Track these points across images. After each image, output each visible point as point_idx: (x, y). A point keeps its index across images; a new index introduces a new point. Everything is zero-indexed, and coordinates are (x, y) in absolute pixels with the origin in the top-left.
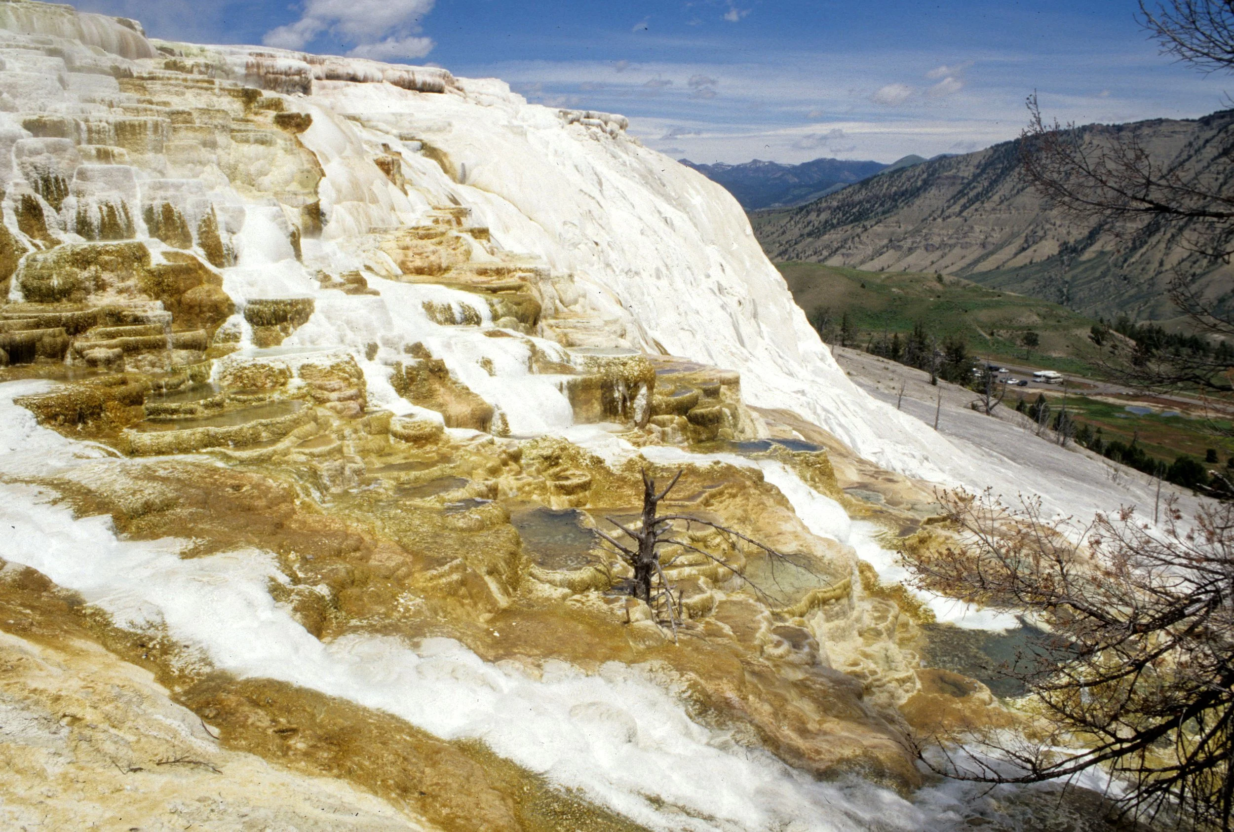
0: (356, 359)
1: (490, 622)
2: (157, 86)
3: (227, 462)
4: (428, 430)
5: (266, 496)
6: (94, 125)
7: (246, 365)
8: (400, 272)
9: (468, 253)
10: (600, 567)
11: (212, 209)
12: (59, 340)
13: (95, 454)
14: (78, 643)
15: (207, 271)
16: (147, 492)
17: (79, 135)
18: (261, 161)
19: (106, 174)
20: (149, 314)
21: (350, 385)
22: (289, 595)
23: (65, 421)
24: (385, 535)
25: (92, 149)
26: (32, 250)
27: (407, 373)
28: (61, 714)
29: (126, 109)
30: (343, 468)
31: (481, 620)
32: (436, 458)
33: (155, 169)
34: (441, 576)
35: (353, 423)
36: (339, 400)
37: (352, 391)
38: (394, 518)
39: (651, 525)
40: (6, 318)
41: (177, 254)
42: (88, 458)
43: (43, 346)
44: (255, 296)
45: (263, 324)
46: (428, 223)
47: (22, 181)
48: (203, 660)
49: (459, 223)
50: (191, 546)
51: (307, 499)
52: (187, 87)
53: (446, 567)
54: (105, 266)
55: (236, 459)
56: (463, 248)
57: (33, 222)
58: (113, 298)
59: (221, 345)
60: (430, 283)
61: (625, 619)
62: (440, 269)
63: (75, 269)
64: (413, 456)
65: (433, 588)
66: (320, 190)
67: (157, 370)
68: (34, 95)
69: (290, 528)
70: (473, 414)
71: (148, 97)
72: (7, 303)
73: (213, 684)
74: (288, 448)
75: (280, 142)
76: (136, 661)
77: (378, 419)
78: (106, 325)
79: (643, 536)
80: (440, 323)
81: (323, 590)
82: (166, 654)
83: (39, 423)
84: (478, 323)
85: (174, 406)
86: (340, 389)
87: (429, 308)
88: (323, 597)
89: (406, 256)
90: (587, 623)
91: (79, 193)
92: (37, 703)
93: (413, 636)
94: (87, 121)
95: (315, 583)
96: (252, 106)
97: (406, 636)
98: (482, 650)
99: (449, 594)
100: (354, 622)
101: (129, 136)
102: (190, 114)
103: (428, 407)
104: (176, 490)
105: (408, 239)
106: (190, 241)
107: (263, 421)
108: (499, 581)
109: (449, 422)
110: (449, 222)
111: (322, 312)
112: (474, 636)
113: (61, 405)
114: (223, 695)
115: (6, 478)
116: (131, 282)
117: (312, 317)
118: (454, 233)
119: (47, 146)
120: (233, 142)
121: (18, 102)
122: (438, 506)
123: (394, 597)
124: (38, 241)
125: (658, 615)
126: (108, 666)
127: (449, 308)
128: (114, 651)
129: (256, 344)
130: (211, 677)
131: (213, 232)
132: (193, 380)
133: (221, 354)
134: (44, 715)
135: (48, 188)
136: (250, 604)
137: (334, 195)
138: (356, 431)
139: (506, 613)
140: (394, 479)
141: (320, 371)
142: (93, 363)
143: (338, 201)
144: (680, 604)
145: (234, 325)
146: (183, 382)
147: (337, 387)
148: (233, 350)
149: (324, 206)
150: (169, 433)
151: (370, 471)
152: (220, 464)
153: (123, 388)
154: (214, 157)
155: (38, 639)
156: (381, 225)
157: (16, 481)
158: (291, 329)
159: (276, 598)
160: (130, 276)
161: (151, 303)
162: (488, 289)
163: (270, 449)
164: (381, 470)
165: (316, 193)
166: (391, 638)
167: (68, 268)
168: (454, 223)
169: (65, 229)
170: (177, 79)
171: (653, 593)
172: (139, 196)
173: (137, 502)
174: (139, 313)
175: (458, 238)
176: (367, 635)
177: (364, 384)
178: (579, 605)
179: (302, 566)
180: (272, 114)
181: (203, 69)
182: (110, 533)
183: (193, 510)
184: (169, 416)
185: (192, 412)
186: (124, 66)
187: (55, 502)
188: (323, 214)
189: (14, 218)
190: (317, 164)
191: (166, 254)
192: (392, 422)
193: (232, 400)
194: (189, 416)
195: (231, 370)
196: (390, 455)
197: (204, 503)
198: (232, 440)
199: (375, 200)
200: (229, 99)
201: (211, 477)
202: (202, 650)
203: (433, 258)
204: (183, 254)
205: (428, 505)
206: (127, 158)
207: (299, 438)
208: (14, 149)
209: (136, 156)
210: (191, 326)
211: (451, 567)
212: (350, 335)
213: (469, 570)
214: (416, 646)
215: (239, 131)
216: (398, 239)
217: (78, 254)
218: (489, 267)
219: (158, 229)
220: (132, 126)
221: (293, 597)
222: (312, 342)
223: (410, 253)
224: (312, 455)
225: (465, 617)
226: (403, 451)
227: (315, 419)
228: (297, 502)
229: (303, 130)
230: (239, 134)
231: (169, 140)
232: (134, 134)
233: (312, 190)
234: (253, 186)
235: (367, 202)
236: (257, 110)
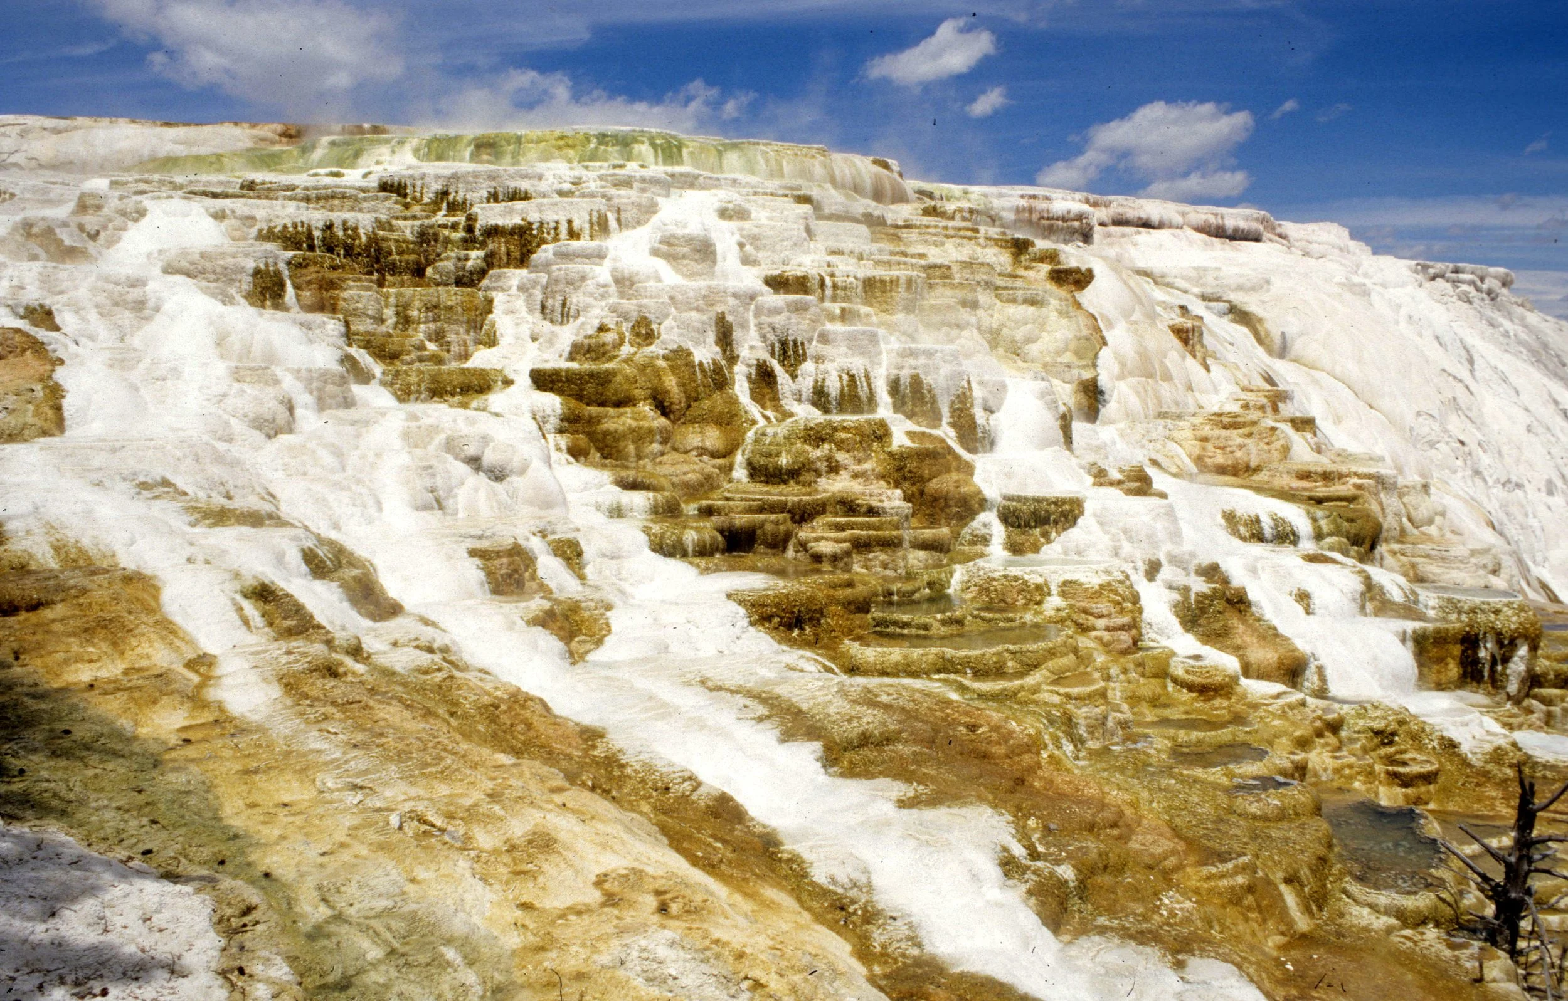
0: (1134, 577)
1: (1284, 948)
2: (913, 235)
3: (963, 695)
4: (1219, 679)
5: (1006, 742)
6: (839, 280)
7: (996, 575)
8: (1194, 469)
9: (1286, 450)
10: (1444, 895)
11: (969, 382)
12: (782, 528)
13: (811, 667)
14: (770, 893)
15: (957, 457)
16: (865, 720)
17: (823, 291)
18: (1029, 326)
19: (851, 338)
20: (886, 504)
21: (1122, 611)
22: (1024, 873)
23: (780, 624)
24: (1151, 811)
25: (836, 308)
26: (762, 422)
27: (1197, 602)
28: (742, 975)
29: (878, 263)
30: (1105, 718)
31: (1270, 944)
32: (1227, 717)
33: (904, 333)
34: (1222, 876)
35: (1122, 660)
36: (1108, 629)
37: (1125, 619)
38: (1165, 790)
39: (1525, 844)
40: (728, 499)
41: (923, 434)
42: (802, 671)
43: (764, 534)
44: (1013, 491)
45: (1019, 526)
46: (1235, 408)
47: (759, 344)
48: (910, 938)
49: (1276, 410)
50: (911, 794)
51: (1056, 752)
52: (947, 236)
53: (1230, 865)
54: (840, 445)
55: (974, 691)
56: (1282, 442)
57: (766, 390)
58: (847, 484)
59: (966, 548)
60: (1233, 486)
61: (1477, 975)
62: (1247, 468)
63: (807, 447)
64: (1196, 710)
65: (1210, 891)
66: (1100, 362)
67: (890, 573)
68: (778, 247)
69: (1032, 786)
70: (1280, 664)
71: (903, 248)
72: (730, 481)
73: (920, 971)
74: (1039, 684)
75: (1054, 303)
76: (833, 926)
77: (1154, 658)
78: (836, 515)
79: (1513, 859)
80: (1243, 539)
81: (1066, 872)
82: (869, 923)
83: (752, 624)
84: (1295, 543)
85: (905, 618)
86: (1109, 616)
87: (1230, 518)
88: (1066, 881)
89: (1204, 449)
90: (1420, 972)
91: (818, 359)
92: (718, 956)
93: (1179, 952)
94: (832, 275)
95: (1058, 862)
96: (1023, 258)
97: (1166, 949)
98: (1267, 985)
99: (1230, 901)
100: (1102, 920)
101: (878, 294)
102: (949, 268)
103: (1220, 649)
104: (900, 722)
105: (1208, 428)
106: (940, 420)
107: (1011, 647)
108: (1300, 894)
109: (1247, 670)
110: (1262, 408)
111: (1095, 515)
112: (1258, 964)
113: (777, 605)
114: (931, 988)
115: (710, 684)
116: (867, 466)
117: (1080, 521)
118: (1269, 422)
119: (788, 305)
120: (997, 301)
121: (761, 255)
122: (1225, 781)
123: (1156, 894)
124: (769, 413)
125: (1525, 978)
126: (799, 927)
127: (1258, 520)
128: (808, 909)
129: (1009, 550)
130: (918, 962)
131: (968, 409)
132: (930, 588)
133: (966, 559)
134: (724, 972)
135: (785, 352)
136: (975, 877)
137: (1116, 369)
138: (1125, 671)
139: (1305, 940)
140: (1169, 738)
141: (1086, 590)
142: (817, 558)
143: (1121, 377)
144: (1561, 967)
145: (985, 525)
146: (919, 589)
147: (1105, 612)
148: (981, 555)
149: (1103, 381)
150: (897, 650)
151: (1139, 724)
152: (954, 696)
153: (849, 591)
154: (973, 320)
155: (726, 880)
156: (1174, 410)
157: (719, 689)
158: (1054, 534)
159: (1007, 874)
160: (869, 457)
161: (889, 492)
162: (1310, 498)
163: (1017, 683)
164: (1153, 724)
165: (1095, 366)
166: (1148, 950)
167: (799, 445)
168: (1269, 410)
169: (799, 400)
170: (936, 227)
171: (1522, 944)
172: (885, 363)
173: (853, 731)
174: (875, 503)
175: (1273, 429)
176: (1117, 941)
177: (1140, 611)
178: (1409, 944)
179: (1044, 837)
180: (1046, 268)
181: (967, 215)
182: (819, 764)
183: (917, 748)
184: (898, 630)
185: (926, 627)
186: (876, 213)
187: (760, 719)
188: (1102, 393)
189: (746, 385)
190: (1098, 329)
191: (911, 435)
192: (1172, 664)
193: (975, 617)
194: (922, 632)
195: (976, 580)
196: (1166, 706)
197: (931, 742)
198: (972, 668)
199: (1168, 377)
200: (996, 250)
201: (942, 710)
202: (911, 926)
203: (1239, 454)
204: (930, 435)
205: (1211, 779)
206: (874, 319)
207: (1052, 673)
208: (752, 307)
209: (885, 317)
210: (933, 522)
211: (1236, 866)
212: (1127, 548)
213: (1260, 874)
214: (1179, 965)
215: (1006, 288)
216: (1194, 427)
217: (812, 429)
218: (1313, 469)
219: (904, 403)
220: (882, 281)
221: (1029, 875)
222: (1079, 553)
223: (1209, 446)
224: (1068, 696)
225: (1248, 937)
226: (1184, 703)
227: (1075, 651)
228: (1044, 754)
229: (1083, 288)
230: (1005, 293)
231: (923, 299)
232: (884, 292)
233: (1090, 363)
234: (1018, 355)
235: (1158, 379)
236: (1027, 263)
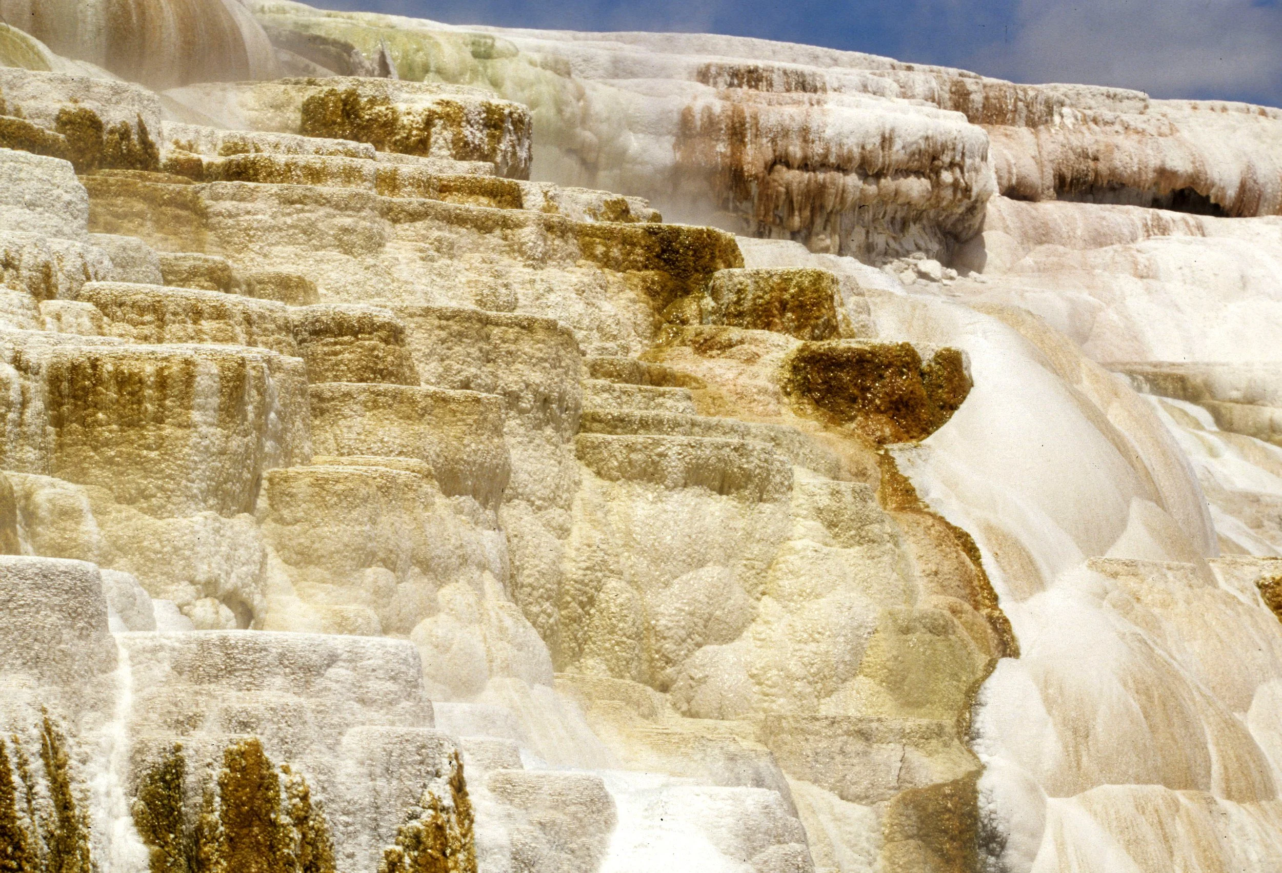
2: (260, 205)
11: (459, 786)
18: (711, 573)
33: (210, 588)
52: (392, 214)
66: (985, 720)
71: (216, 257)
96: (690, 308)
101: (109, 431)
102: (394, 335)
120: (587, 475)
137: (1050, 750)
143: (1070, 782)
149: (1001, 798)
154: (489, 542)
165: (966, 735)
170: (350, 175)
172: (125, 704)
180: (780, 347)
181: (475, 135)
188: (994, 842)
190: (980, 592)
200: (584, 273)
206: (91, 528)
209: (132, 521)
215: (619, 424)
220: (126, 382)
229: (926, 429)
230: (617, 440)
231: (288, 455)
232: (130, 423)
233: (949, 721)
234: (664, 688)
235: (1216, 792)
236: (708, 329)
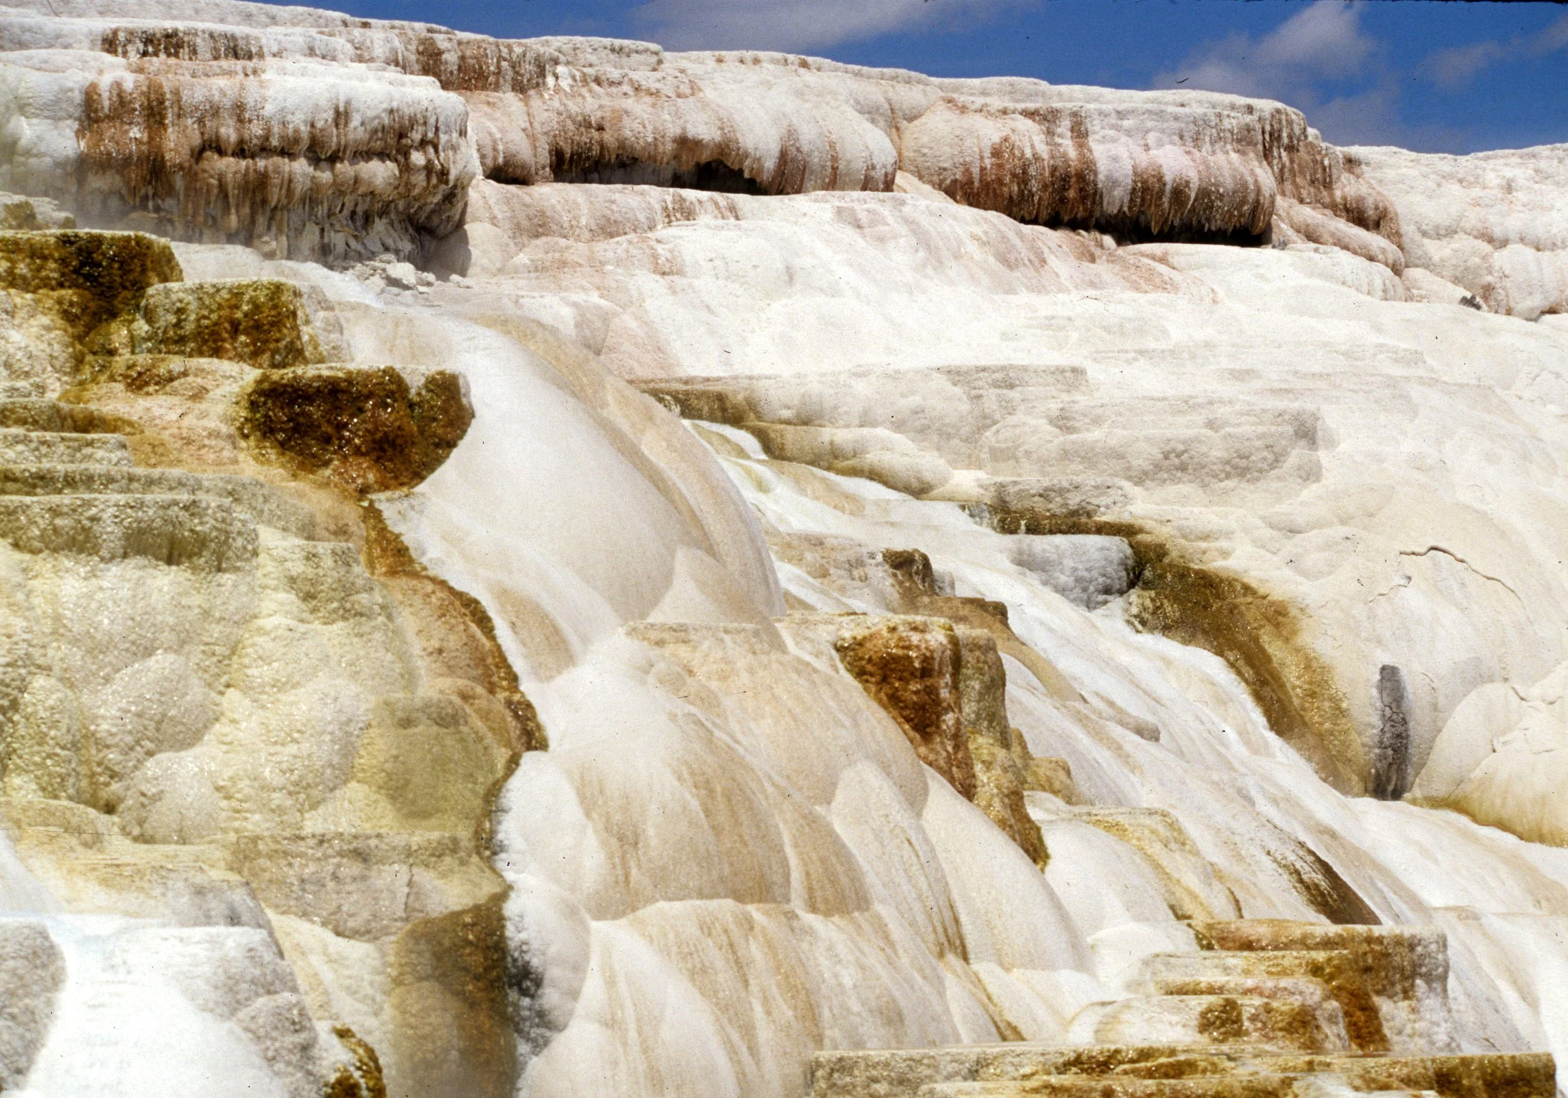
18: (161, 662)
46: (1171, 1029)
49: (1366, 1030)
66: (509, 830)
96: (119, 334)
110: (1301, 1024)
165: (487, 848)
168: (1334, 1033)
180: (233, 378)
188: (527, 978)
190: (496, 671)
215: (41, 481)
229: (418, 475)
230: (38, 502)
233: (464, 834)
234: (110, 809)
235: (797, 904)
236: (143, 359)
